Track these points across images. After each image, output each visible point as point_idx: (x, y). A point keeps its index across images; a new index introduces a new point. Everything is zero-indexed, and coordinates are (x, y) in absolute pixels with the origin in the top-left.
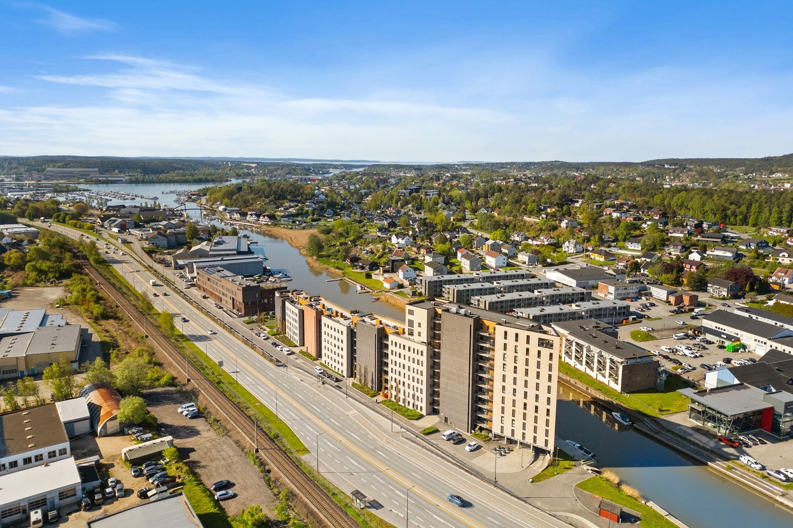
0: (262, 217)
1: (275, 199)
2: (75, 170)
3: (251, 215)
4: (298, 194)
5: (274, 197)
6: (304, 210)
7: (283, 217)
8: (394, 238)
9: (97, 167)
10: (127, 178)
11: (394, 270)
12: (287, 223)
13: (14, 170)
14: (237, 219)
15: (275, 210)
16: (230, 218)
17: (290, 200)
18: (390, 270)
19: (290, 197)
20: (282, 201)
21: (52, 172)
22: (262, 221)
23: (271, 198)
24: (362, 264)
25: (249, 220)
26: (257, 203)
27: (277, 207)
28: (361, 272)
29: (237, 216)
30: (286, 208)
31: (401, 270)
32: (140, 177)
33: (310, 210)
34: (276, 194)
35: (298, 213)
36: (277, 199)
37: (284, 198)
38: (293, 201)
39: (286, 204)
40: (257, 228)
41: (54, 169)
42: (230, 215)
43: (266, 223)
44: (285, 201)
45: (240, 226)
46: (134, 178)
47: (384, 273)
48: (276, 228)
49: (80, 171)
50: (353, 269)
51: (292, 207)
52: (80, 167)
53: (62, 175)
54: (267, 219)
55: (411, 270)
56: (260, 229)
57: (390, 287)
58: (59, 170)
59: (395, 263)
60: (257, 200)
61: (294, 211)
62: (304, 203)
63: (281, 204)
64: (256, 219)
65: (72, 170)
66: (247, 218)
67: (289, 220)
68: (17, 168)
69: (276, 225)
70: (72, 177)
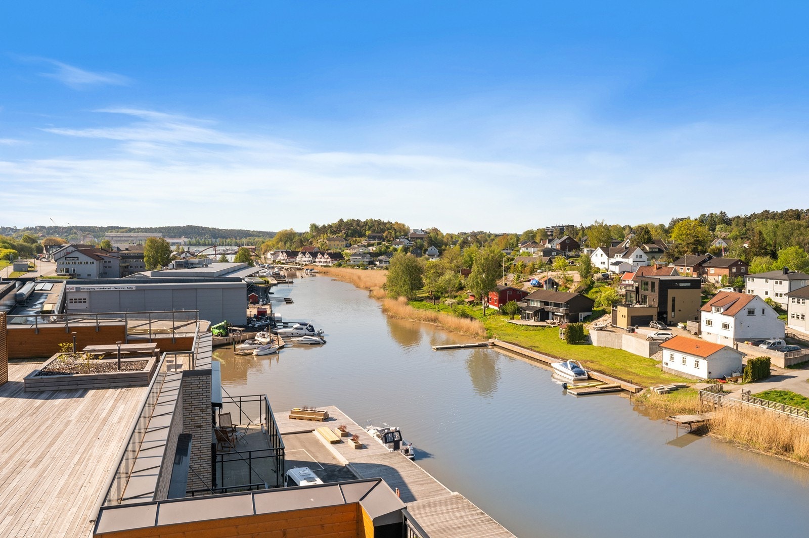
0: (319, 256)
1: (347, 235)
2: (135, 235)
3: (304, 254)
4: (382, 229)
5: (345, 233)
6: (391, 248)
7: (353, 255)
8: (599, 255)
9: (162, 233)
10: (187, 240)
11: (667, 317)
12: (359, 263)
13: (72, 236)
14: (282, 262)
15: (343, 249)
16: (273, 261)
17: (369, 237)
18: (652, 316)
19: (370, 232)
20: (358, 239)
21: (109, 237)
22: (320, 262)
23: (341, 234)
24: (541, 302)
25: (300, 262)
26: (319, 241)
27: (348, 245)
28: (540, 326)
29: (282, 257)
30: (362, 246)
31: (722, 310)
32: (201, 240)
33: (400, 247)
34: (349, 229)
35: (380, 251)
36: (350, 236)
37: (361, 235)
38: (374, 238)
39: (363, 243)
40: (307, 270)
41: (114, 234)
42: (274, 258)
43: (325, 264)
44: (362, 239)
45: (283, 268)
46: (194, 241)
47: (637, 328)
48: (341, 269)
49: (141, 237)
50: (513, 319)
51: (373, 245)
52: (144, 232)
53: (118, 239)
54: (327, 258)
55: (763, 310)
56: (311, 270)
57: (710, 373)
58: (119, 234)
59: (671, 293)
60: (318, 238)
61: (374, 249)
62: (392, 241)
63: (355, 242)
64: (310, 259)
65: (132, 234)
66: (298, 259)
67: (363, 258)
68: (75, 233)
69: (340, 265)
70: (128, 240)
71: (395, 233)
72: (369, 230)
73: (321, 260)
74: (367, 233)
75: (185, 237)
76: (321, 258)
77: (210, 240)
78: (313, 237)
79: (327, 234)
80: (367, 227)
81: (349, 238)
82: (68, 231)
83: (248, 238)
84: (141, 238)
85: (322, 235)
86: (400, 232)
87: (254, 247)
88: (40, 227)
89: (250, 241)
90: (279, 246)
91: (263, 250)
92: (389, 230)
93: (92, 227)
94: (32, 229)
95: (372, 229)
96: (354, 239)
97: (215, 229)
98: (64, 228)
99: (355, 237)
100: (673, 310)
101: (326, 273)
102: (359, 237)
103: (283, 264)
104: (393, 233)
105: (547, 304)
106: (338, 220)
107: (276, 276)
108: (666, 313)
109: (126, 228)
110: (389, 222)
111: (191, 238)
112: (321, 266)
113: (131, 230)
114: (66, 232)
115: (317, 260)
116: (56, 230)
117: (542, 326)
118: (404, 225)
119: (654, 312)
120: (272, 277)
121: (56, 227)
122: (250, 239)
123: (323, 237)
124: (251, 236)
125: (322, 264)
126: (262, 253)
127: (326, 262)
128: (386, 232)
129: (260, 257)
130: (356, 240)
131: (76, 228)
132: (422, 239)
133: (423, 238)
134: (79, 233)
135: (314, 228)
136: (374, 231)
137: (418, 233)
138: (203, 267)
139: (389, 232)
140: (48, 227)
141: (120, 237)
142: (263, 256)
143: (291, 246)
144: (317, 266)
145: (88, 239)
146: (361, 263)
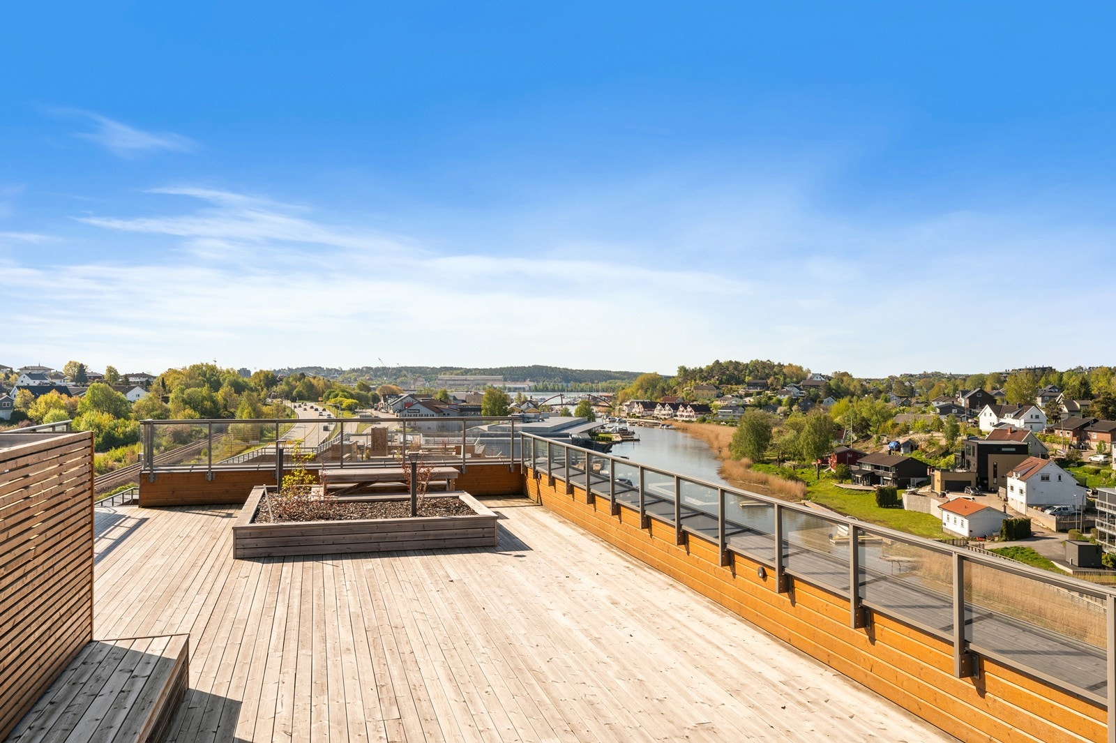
0: (681, 408)
1: (721, 382)
2: (472, 377)
3: (663, 405)
4: (767, 374)
5: (718, 380)
6: (775, 399)
7: (723, 408)
8: (988, 415)
9: (503, 375)
10: (532, 384)
11: (988, 483)
12: (728, 419)
13: (401, 379)
14: (637, 415)
15: (713, 399)
16: (628, 414)
17: (749, 385)
18: (970, 482)
19: (750, 378)
20: (734, 387)
21: (443, 380)
22: (682, 416)
23: (713, 381)
24: (872, 465)
25: (658, 416)
26: (685, 389)
27: (721, 395)
28: (865, 490)
29: (638, 409)
30: (737, 396)
31: (1019, 475)
32: (549, 384)
33: (785, 398)
34: (724, 373)
35: (759, 402)
36: (724, 383)
37: (739, 382)
38: (755, 385)
39: (740, 392)
40: (663, 425)
41: (447, 377)
42: (628, 410)
43: (687, 419)
44: (740, 386)
45: (636, 423)
46: (540, 385)
47: (948, 493)
48: (705, 426)
49: (479, 380)
50: (842, 482)
51: (751, 395)
52: (482, 374)
53: (452, 383)
54: (691, 412)
55: (1060, 477)
56: (668, 426)
57: (971, 531)
58: (453, 377)
59: (992, 459)
60: (684, 385)
61: (752, 400)
62: (778, 390)
63: (731, 391)
64: (670, 412)
65: (468, 377)
66: (656, 412)
67: (734, 412)
68: (405, 376)
69: (704, 420)
70: (463, 385)
71: (785, 378)
72: (749, 375)
73: (684, 413)
74: (747, 379)
75: (530, 381)
76: (683, 411)
77: (560, 384)
78: (679, 384)
79: (695, 380)
80: (747, 371)
81: (724, 385)
82: (398, 372)
83: (608, 382)
84: (479, 382)
85: (689, 382)
86: (792, 378)
87: (611, 394)
88: (367, 368)
89: (610, 385)
90: (638, 394)
91: (620, 399)
92: (777, 375)
93: (423, 367)
94: (358, 370)
95: (753, 374)
96: (729, 386)
97: (567, 369)
98: (394, 369)
99: (732, 384)
100: (995, 476)
101: (685, 430)
102: (736, 384)
103: (638, 417)
104: (782, 378)
105: (877, 467)
106: (713, 362)
107: (623, 432)
108: (987, 479)
109: (461, 368)
110: (779, 363)
111: (538, 382)
112: (683, 421)
113: (467, 371)
114: (395, 374)
115: (678, 413)
116: (383, 371)
117: (867, 491)
118: (801, 368)
119: (973, 478)
120: (618, 433)
121: (384, 368)
122: (610, 383)
123: (689, 385)
124: (612, 379)
125: (685, 419)
126: (618, 403)
127: (689, 416)
128: (772, 378)
129: (614, 409)
130: (731, 388)
131: (406, 369)
132: (816, 387)
133: (818, 386)
134: (409, 375)
135: (682, 372)
136: (755, 377)
137: (815, 379)
138: (539, 421)
139: (775, 378)
140: (375, 368)
141: (455, 380)
142: (617, 408)
143: (652, 395)
144: (677, 421)
145: (419, 383)
146: (730, 417)
